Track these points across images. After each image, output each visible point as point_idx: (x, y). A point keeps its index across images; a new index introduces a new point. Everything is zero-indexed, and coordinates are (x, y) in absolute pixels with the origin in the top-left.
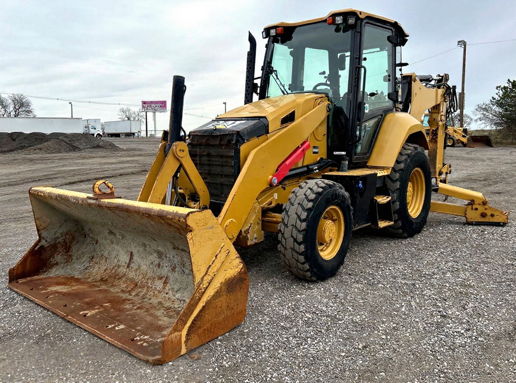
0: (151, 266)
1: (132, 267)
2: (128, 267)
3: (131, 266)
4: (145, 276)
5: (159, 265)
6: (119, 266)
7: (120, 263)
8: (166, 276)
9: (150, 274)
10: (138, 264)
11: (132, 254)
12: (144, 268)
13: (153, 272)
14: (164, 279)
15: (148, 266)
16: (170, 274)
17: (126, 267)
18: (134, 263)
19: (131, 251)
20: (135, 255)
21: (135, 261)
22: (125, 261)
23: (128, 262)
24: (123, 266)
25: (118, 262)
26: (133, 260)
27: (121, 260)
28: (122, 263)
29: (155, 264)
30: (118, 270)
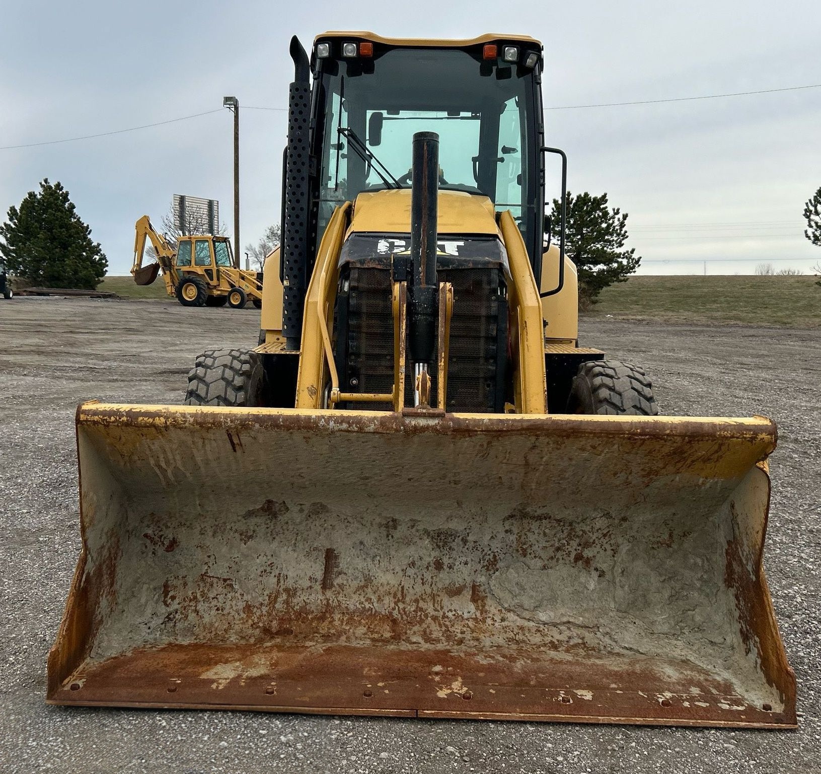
0: (411, 571)
1: (341, 586)
2: (326, 584)
4: (399, 595)
5: (438, 565)
6: (291, 593)
7: (290, 583)
8: (469, 586)
9: (416, 591)
10: (360, 575)
11: (330, 557)
13: (423, 584)
14: (467, 593)
15: (401, 573)
16: (482, 579)
17: (318, 587)
18: (345, 574)
19: (324, 547)
20: (342, 555)
21: (348, 568)
22: (309, 574)
23: (319, 575)
24: (305, 588)
25: (282, 582)
26: (337, 567)
27: (290, 574)
28: (300, 582)
29: (425, 563)
30: (295, 601)
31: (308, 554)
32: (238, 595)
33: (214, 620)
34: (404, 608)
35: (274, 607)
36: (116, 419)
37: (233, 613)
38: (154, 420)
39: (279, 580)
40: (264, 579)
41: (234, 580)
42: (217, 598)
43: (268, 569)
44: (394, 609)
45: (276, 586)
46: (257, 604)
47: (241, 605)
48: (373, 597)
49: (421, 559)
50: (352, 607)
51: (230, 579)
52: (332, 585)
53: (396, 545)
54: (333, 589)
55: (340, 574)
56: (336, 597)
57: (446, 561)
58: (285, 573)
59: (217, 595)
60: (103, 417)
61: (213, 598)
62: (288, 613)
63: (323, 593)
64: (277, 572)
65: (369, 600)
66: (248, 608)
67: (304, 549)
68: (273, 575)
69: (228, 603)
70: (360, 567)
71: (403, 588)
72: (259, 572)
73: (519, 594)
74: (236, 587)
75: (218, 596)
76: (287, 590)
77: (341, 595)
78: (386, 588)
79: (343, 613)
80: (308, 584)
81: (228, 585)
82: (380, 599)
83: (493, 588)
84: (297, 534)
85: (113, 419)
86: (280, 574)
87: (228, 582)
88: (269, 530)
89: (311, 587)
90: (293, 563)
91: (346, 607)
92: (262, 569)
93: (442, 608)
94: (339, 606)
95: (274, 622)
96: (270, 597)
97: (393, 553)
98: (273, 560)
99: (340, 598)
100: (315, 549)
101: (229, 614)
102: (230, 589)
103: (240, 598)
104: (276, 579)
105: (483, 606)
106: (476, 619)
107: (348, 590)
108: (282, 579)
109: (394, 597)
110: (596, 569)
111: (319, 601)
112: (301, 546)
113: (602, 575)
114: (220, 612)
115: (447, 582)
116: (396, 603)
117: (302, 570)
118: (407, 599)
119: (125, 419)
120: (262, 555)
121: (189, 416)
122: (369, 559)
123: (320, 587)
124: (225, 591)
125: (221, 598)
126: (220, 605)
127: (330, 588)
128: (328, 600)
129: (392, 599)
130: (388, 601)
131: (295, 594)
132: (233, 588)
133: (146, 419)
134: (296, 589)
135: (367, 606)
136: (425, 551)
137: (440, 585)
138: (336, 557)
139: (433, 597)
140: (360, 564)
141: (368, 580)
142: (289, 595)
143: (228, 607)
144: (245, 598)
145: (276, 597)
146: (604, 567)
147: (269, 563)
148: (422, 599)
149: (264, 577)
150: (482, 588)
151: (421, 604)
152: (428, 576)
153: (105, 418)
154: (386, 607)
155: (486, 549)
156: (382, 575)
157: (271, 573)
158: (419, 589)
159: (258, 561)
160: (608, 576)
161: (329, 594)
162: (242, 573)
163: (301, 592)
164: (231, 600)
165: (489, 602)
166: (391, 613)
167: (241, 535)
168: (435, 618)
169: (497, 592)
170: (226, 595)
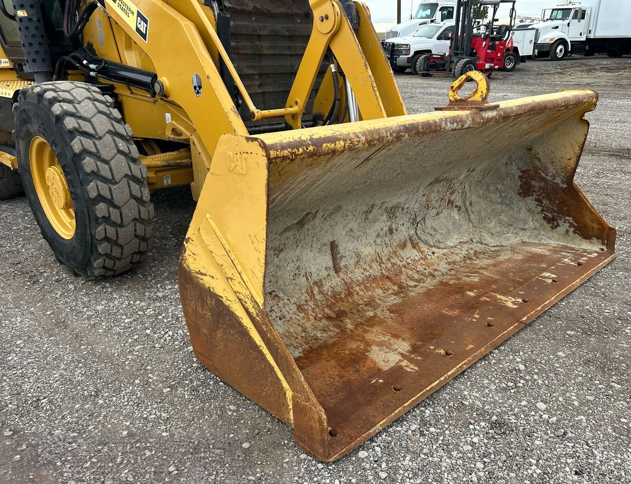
0: (378, 241)
1: (345, 266)
2: (337, 269)
3: (342, 264)
4: (379, 260)
5: (391, 231)
6: (319, 284)
7: (315, 278)
8: (408, 239)
9: (385, 253)
10: (353, 255)
11: (333, 246)
12: (368, 251)
13: (387, 247)
14: (409, 244)
15: (374, 244)
16: (412, 232)
18: (345, 257)
19: (329, 241)
20: (340, 244)
21: (345, 252)
22: (324, 265)
23: (330, 264)
24: (326, 277)
25: (309, 278)
26: (339, 253)
27: (313, 270)
28: (321, 274)
29: (384, 232)
30: (325, 289)
31: (320, 250)
32: (286, 301)
33: (287, 328)
34: (386, 267)
35: (316, 299)
36: (304, 150)
37: (294, 317)
38: (335, 145)
39: (307, 278)
40: (297, 281)
41: (277, 290)
42: (273, 310)
43: (297, 272)
44: (381, 270)
45: (307, 283)
46: (304, 302)
47: (294, 308)
48: (366, 267)
49: (382, 229)
50: (359, 278)
51: (273, 291)
52: (340, 268)
53: (369, 225)
54: (342, 271)
55: (342, 258)
56: (347, 276)
57: (394, 226)
58: (309, 271)
59: (271, 307)
60: (292, 150)
61: (270, 311)
62: (327, 299)
63: (338, 276)
64: (304, 272)
65: (365, 269)
66: (300, 308)
67: (317, 248)
68: (301, 276)
69: (284, 310)
70: (351, 249)
71: (378, 253)
72: (292, 277)
73: (435, 234)
74: (281, 295)
75: (273, 308)
76: (315, 283)
77: (349, 273)
78: (370, 257)
79: (358, 285)
80: (326, 273)
81: (274, 296)
82: (371, 267)
83: (420, 235)
84: (313, 237)
85: (301, 150)
86: (306, 273)
87: (273, 294)
88: (295, 240)
89: (329, 275)
90: (312, 262)
91: (357, 280)
92: (293, 274)
93: (403, 258)
94: (352, 281)
95: (326, 310)
96: (308, 293)
97: (368, 231)
98: (298, 264)
99: (350, 276)
100: (324, 245)
101: (291, 318)
102: (278, 299)
103: (289, 303)
104: (305, 279)
105: (420, 249)
106: (422, 258)
107: (352, 268)
108: (308, 276)
109: (377, 262)
110: (456, 207)
111: (339, 283)
112: (315, 246)
113: (459, 209)
114: (284, 320)
115: (398, 241)
116: (380, 265)
117: (319, 264)
118: (384, 260)
119: (311, 148)
120: (290, 262)
121: (360, 135)
122: (355, 241)
123: (334, 272)
124: (275, 302)
125: (275, 308)
126: (279, 314)
127: (340, 271)
128: (344, 280)
129: (376, 263)
130: (375, 265)
131: (322, 284)
132: (279, 297)
133: (329, 145)
134: (320, 280)
135: (367, 274)
136: (383, 223)
137: (395, 244)
138: (337, 246)
139: (395, 253)
140: (351, 246)
141: (358, 256)
142: (319, 287)
143: (286, 313)
144: (292, 301)
145: (312, 292)
146: (459, 204)
147: (296, 267)
148: (391, 257)
149: (296, 279)
150: (414, 238)
151: (392, 260)
152: (387, 240)
153: (294, 151)
154: (377, 270)
155: (412, 211)
156: (364, 250)
157: (300, 274)
158: (386, 251)
159: (288, 268)
160: (463, 209)
161: (341, 274)
162: (280, 282)
163: (324, 281)
164: (284, 307)
165: (421, 245)
166: (382, 273)
167: (275, 251)
168: (405, 267)
169: (423, 237)
170: (277, 305)
